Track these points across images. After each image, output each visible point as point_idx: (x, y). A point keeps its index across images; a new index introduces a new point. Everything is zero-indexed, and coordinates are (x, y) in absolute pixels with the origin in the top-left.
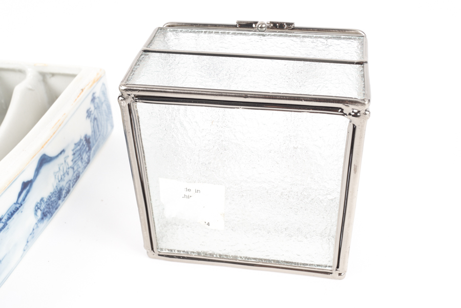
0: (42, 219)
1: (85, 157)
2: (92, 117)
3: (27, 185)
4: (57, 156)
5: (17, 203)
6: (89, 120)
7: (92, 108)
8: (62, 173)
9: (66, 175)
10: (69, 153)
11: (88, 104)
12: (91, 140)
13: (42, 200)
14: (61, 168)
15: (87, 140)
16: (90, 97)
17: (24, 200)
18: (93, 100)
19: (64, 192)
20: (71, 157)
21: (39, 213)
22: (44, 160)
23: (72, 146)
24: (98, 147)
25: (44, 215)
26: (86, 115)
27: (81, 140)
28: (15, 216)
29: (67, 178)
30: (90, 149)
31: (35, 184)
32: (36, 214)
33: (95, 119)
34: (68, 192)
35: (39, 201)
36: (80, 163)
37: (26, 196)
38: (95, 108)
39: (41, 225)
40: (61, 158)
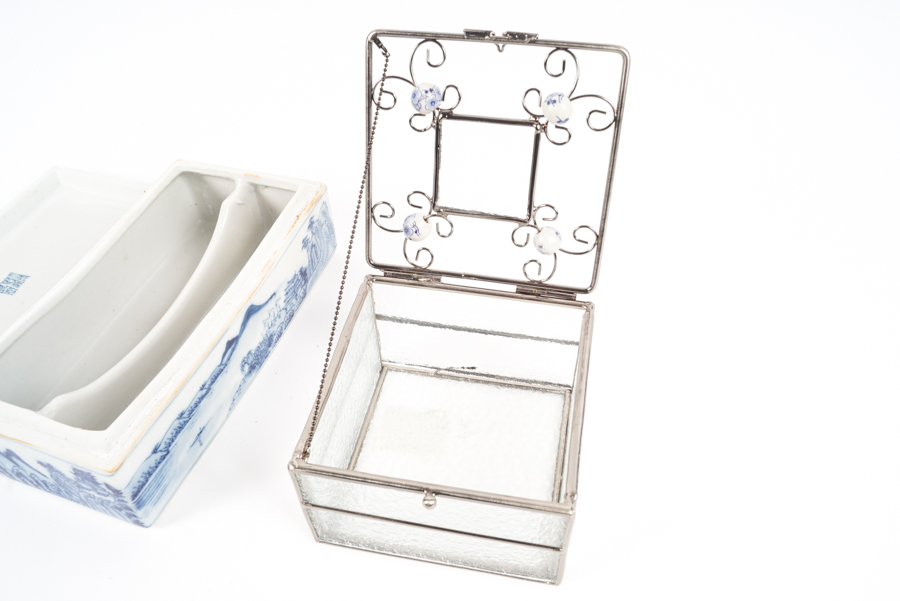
0: (250, 372)
1: (300, 292)
2: (310, 245)
3: (232, 344)
4: (267, 302)
5: (221, 364)
6: (305, 250)
7: (310, 235)
8: (272, 318)
9: (278, 319)
10: (282, 295)
11: (305, 233)
12: (308, 272)
13: (250, 353)
14: (272, 314)
15: (303, 273)
16: (308, 223)
17: (229, 359)
18: (310, 226)
19: (275, 338)
20: (283, 298)
21: (247, 367)
22: (252, 311)
23: (285, 286)
24: (316, 276)
25: (252, 368)
26: (301, 245)
27: (295, 275)
28: (219, 378)
29: (279, 321)
30: (306, 281)
31: (241, 340)
32: (242, 370)
33: (313, 246)
34: (280, 336)
35: (245, 355)
36: (294, 301)
37: (231, 354)
38: (313, 234)
39: (248, 380)
40: (272, 304)
